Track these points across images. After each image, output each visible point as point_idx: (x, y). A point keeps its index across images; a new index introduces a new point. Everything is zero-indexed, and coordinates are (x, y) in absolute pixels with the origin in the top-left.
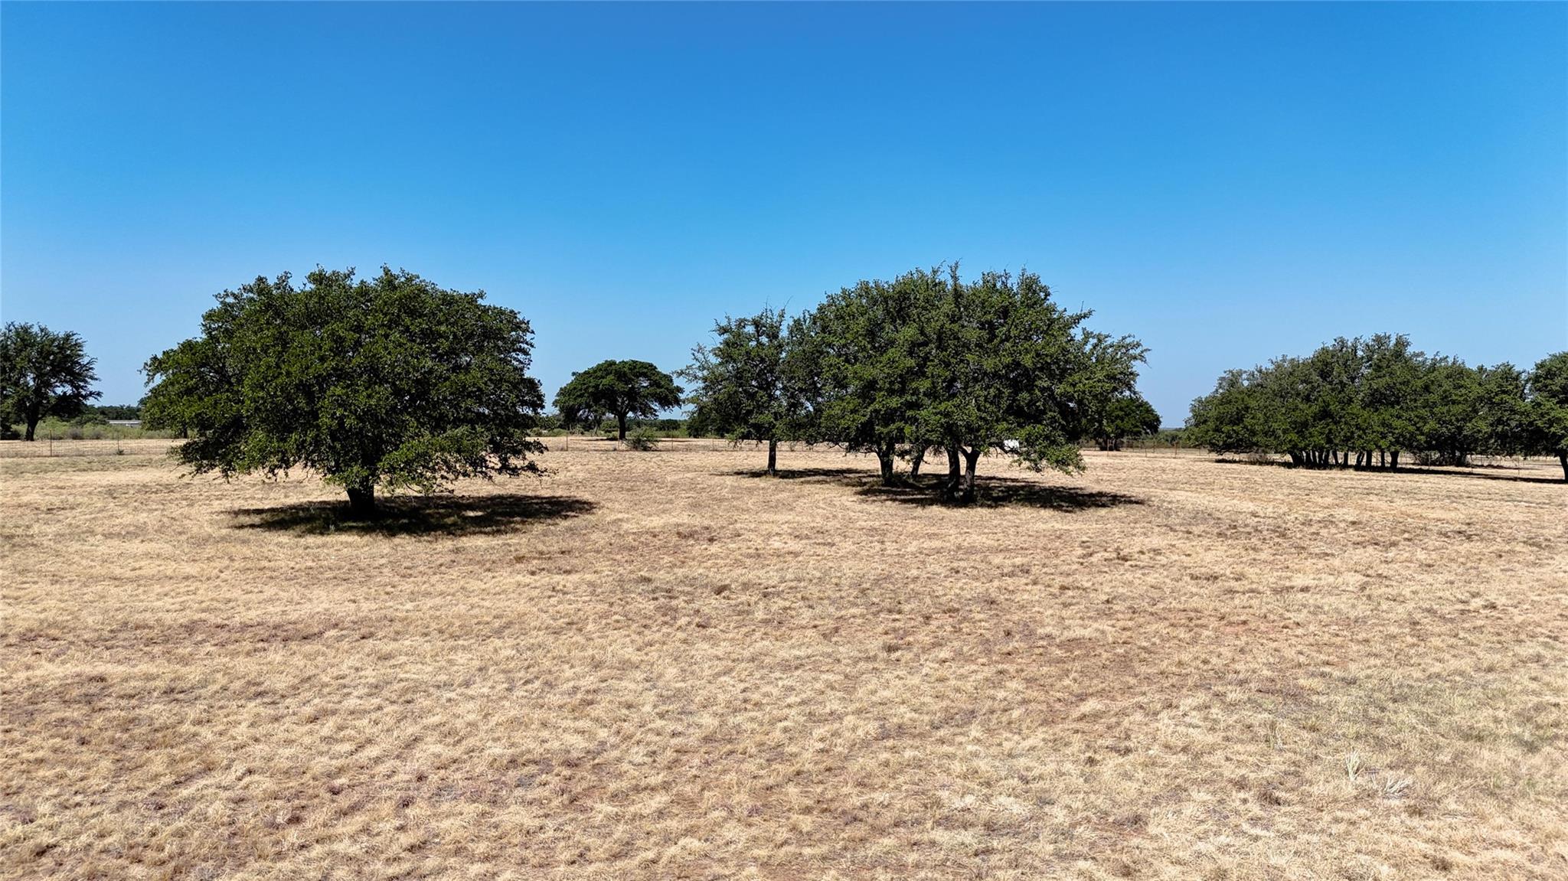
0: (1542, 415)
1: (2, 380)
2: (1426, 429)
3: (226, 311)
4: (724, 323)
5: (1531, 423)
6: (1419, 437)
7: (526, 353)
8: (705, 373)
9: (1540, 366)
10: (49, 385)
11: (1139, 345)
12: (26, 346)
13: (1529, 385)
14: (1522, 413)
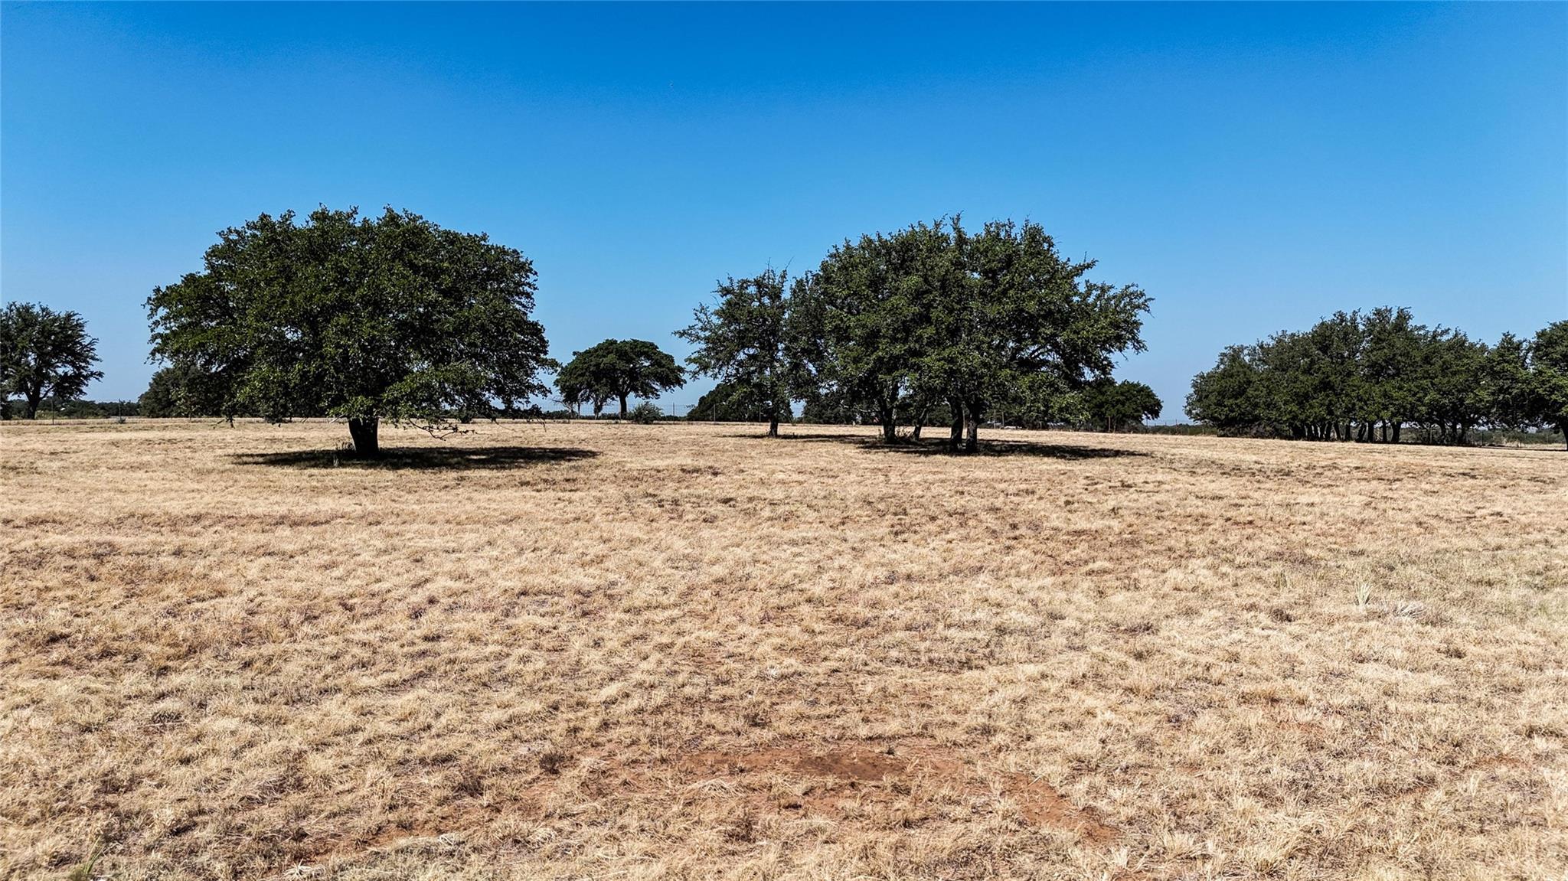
0: (1543, 383)
1: (3, 360)
2: (1427, 399)
3: (229, 245)
4: (726, 284)
5: (1532, 391)
6: (1420, 408)
7: (528, 296)
8: (708, 333)
9: (1542, 334)
10: (50, 365)
11: (1142, 295)
12: (28, 326)
13: (1530, 355)
14: (1524, 382)
